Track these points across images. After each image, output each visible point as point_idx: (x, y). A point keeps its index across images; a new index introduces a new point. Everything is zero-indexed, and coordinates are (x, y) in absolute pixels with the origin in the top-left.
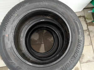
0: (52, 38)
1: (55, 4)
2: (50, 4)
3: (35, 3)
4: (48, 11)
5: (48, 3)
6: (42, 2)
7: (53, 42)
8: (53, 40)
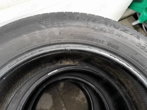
0: (81, 92)
1: (80, 26)
2: (67, 29)
3: (18, 39)
4: (66, 50)
5: (59, 26)
6: (40, 29)
7: (86, 101)
8: (84, 97)
